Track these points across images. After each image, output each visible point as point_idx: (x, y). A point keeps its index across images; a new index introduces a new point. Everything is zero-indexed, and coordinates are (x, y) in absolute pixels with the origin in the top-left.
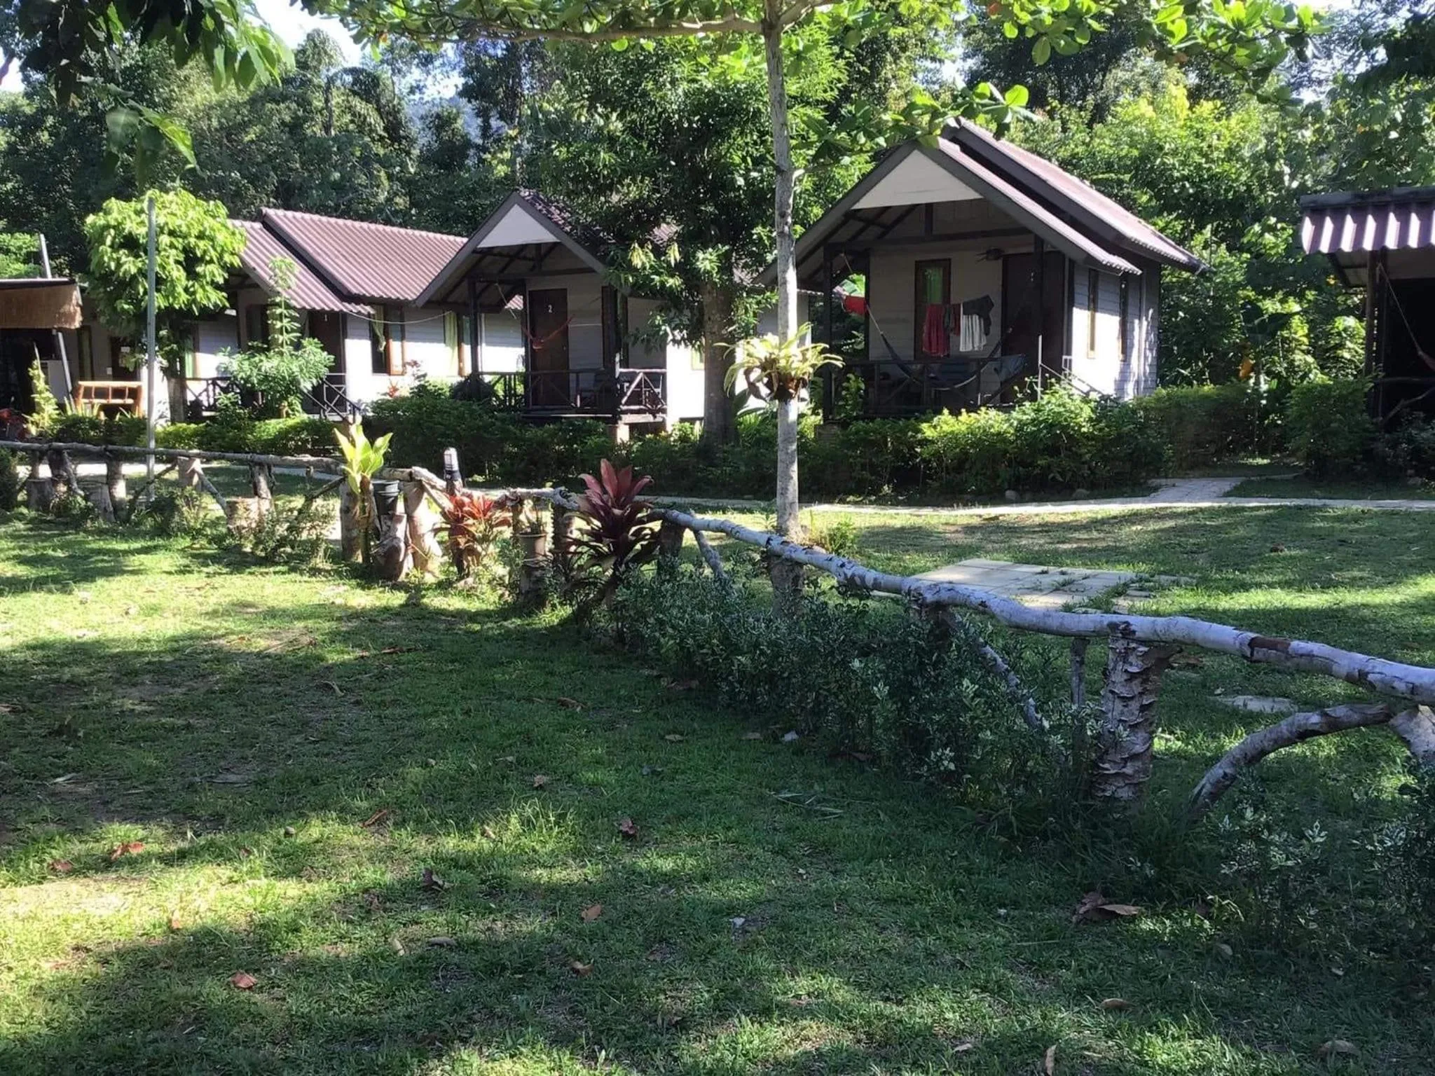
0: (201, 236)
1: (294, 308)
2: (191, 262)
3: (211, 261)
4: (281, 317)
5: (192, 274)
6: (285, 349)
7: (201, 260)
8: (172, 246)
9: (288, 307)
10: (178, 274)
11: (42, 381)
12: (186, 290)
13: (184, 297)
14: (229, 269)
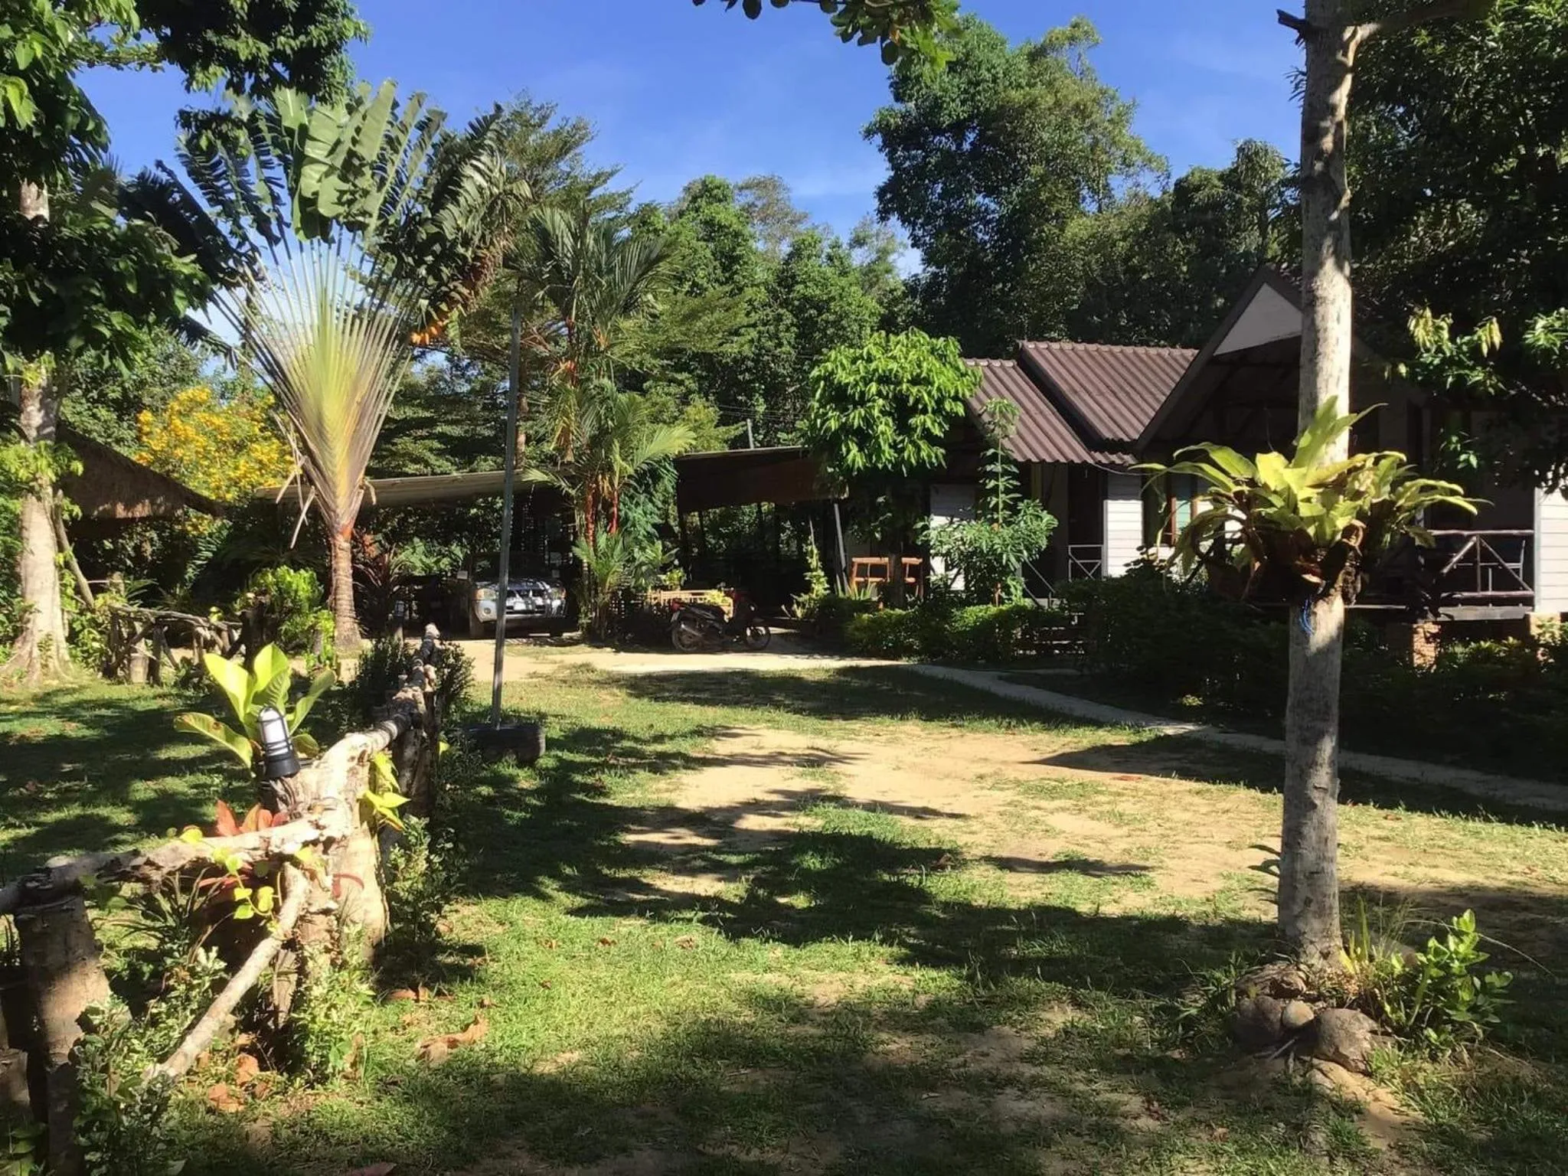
0: (916, 381)
1: (1015, 463)
2: (902, 411)
3: (924, 411)
4: (994, 475)
5: (903, 428)
6: (1000, 516)
7: (914, 411)
8: (879, 394)
9: (1007, 460)
10: (885, 428)
11: (815, 558)
12: (894, 446)
13: (888, 454)
14: (951, 418)
